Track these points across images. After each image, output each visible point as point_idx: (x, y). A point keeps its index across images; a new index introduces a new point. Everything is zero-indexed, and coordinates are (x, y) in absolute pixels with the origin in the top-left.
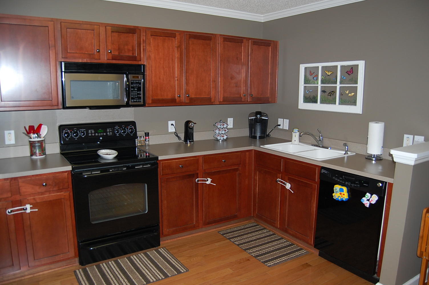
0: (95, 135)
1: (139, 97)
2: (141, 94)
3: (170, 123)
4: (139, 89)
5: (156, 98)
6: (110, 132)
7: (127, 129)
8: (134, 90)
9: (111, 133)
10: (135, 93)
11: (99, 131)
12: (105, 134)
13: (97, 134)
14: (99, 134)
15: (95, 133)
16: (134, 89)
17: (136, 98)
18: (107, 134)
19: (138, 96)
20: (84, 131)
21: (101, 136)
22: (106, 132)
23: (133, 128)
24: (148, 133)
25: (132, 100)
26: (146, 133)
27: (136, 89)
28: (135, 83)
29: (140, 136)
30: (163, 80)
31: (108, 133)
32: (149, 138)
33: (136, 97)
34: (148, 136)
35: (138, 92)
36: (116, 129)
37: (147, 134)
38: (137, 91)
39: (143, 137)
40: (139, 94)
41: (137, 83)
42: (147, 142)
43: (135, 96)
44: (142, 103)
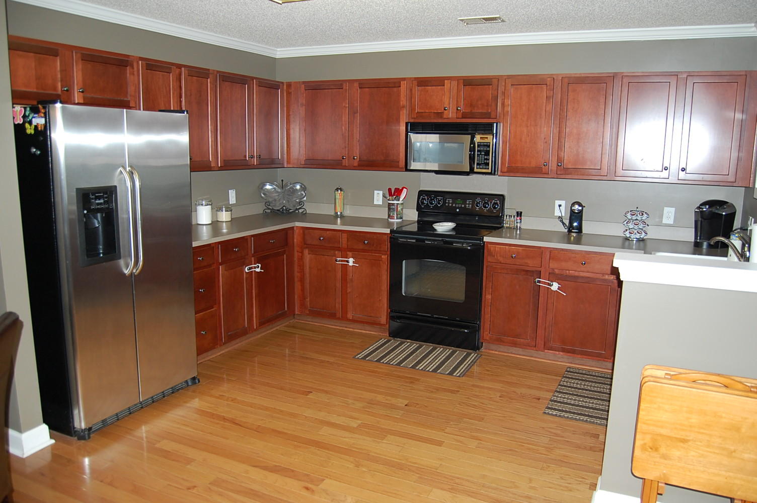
0: (452, 205)
1: (487, 163)
2: (489, 159)
3: (557, 203)
4: (487, 153)
5: (514, 165)
6: (469, 204)
7: (491, 203)
8: (481, 154)
9: (470, 206)
10: (482, 157)
11: (458, 202)
12: (463, 206)
13: (454, 205)
14: (457, 205)
15: (452, 204)
16: (481, 152)
17: (482, 164)
18: (465, 206)
19: (485, 161)
20: (441, 199)
21: (458, 208)
22: (465, 204)
23: (499, 203)
24: (521, 213)
25: (478, 167)
26: (517, 213)
27: (483, 153)
28: (481, 146)
29: (510, 215)
30: (526, 142)
31: (467, 206)
32: (521, 220)
33: (483, 162)
34: (521, 216)
35: (486, 157)
36: (477, 201)
37: (519, 214)
38: (485, 155)
39: (514, 216)
40: (487, 159)
41: (484, 146)
42: (519, 225)
43: (481, 161)
44: (489, 171)
